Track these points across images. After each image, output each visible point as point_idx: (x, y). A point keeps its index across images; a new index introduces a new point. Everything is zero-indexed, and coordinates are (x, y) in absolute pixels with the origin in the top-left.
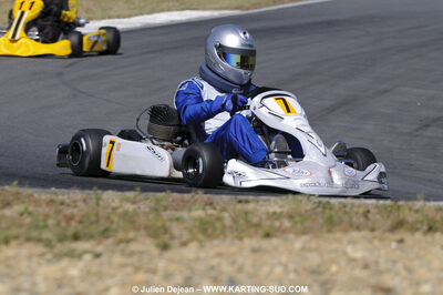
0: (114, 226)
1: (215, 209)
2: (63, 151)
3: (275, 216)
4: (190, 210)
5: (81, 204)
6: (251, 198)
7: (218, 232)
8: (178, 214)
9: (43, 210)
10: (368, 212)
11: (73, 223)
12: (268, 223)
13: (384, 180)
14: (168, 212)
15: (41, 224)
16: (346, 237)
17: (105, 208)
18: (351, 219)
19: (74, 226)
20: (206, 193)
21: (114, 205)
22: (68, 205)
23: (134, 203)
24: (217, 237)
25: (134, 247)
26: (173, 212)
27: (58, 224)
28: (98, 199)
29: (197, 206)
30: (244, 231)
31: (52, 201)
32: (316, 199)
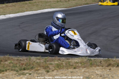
0: (34, 66)
1: (61, 61)
2: (16, 45)
3: (77, 63)
4: (54, 62)
5: (25, 60)
6: (70, 58)
7: (62, 67)
9: (16, 62)
10: (101, 61)
11: (24, 65)
12: (75, 65)
13: (100, 52)
14: (49, 62)
15: (15, 66)
16: (95, 68)
17: (32, 61)
18: (97, 63)
19: (24, 66)
20: (58, 57)
21: (34, 60)
22: (22, 61)
23: (39, 60)
24: (62, 69)
25: (40, 71)
26: (50, 62)
27: (20, 65)
28: (30, 59)
29: (56, 60)
30: (68, 67)
31: (18, 60)
32: (88, 58)
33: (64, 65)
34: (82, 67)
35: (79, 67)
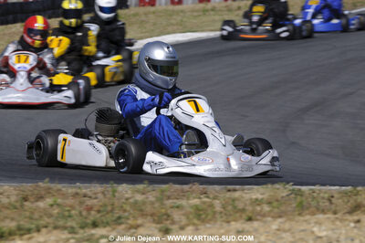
0: (126, 214)
1: (208, 197)
3: (257, 202)
4: (188, 199)
5: (100, 196)
6: (238, 187)
7: (209, 217)
8: (179, 202)
9: (70, 201)
10: (332, 197)
11: (93, 213)
12: (251, 208)
14: (171, 201)
15: (66, 214)
16: (313, 219)
17: (118, 199)
18: (318, 202)
19: (94, 215)
20: (201, 184)
21: (127, 196)
22: (90, 197)
23: (143, 194)
24: (209, 222)
26: (175, 201)
27: (80, 213)
28: (114, 191)
29: (194, 195)
30: (230, 215)
31: (77, 194)
32: (291, 188)
33: (218, 208)
34: (272, 214)
35: (264, 216)
